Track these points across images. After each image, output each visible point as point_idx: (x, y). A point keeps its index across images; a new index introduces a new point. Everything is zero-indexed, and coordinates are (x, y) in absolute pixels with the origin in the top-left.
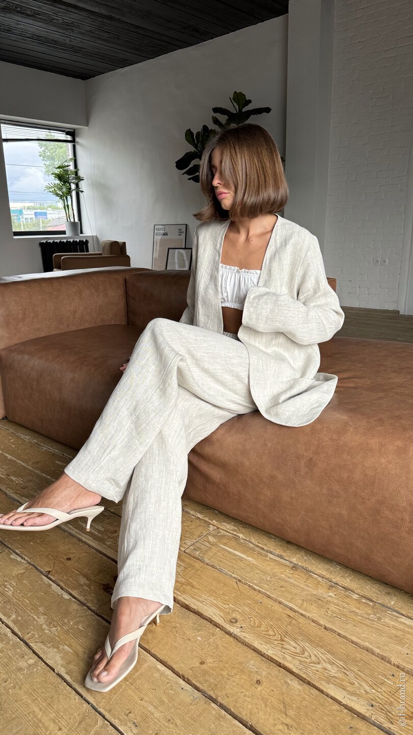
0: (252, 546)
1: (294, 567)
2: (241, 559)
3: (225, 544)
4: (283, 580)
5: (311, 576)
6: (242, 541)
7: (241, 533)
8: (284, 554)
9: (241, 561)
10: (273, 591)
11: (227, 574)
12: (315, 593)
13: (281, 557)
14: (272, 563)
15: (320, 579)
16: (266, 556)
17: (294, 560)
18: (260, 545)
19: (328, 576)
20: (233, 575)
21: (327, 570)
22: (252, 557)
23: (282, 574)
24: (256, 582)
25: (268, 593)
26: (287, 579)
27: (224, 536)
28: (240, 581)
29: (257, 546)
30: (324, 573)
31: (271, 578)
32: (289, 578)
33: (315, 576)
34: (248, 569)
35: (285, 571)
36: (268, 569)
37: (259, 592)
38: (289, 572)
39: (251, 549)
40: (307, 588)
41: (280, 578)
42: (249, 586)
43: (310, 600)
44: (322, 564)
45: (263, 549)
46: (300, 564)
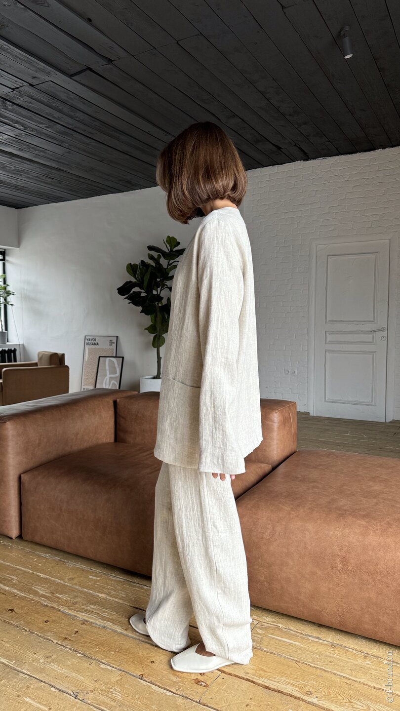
0: (293, 632)
1: (332, 645)
2: (290, 644)
3: (272, 634)
4: (329, 656)
5: (348, 650)
6: (284, 629)
7: (280, 623)
8: (320, 636)
9: (291, 646)
10: (326, 666)
11: (285, 657)
12: (356, 663)
13: (318, 638)
14: (314, 644)
15: (355, 652)
16: (308, 639)
17: (330, 640)
18: (299, 631)
19: (359, 649)
20: (291, 658)
21: (357, 644)
22: (298, 642)
23: (326, 651)
24: (310, 661)
25: (323, 668)
26: (331, 655)
27: (269, 627)
28: (297, 661)
29: (296, 632)
30: (356, 647)
31: (319, 656)
32: (332, 654)
33: (351, 650)
34: (300, 652)
35: (327, 649)
36: (314, 649)
37: (315, 667)
38: (330, 649)
39: (294, 635)
40: (349, 660)
41: (326, 655)
42: (306, 664)
43: (356, 669)
44: (351, 640)
45: (302, 634)
46: (335, 642)
